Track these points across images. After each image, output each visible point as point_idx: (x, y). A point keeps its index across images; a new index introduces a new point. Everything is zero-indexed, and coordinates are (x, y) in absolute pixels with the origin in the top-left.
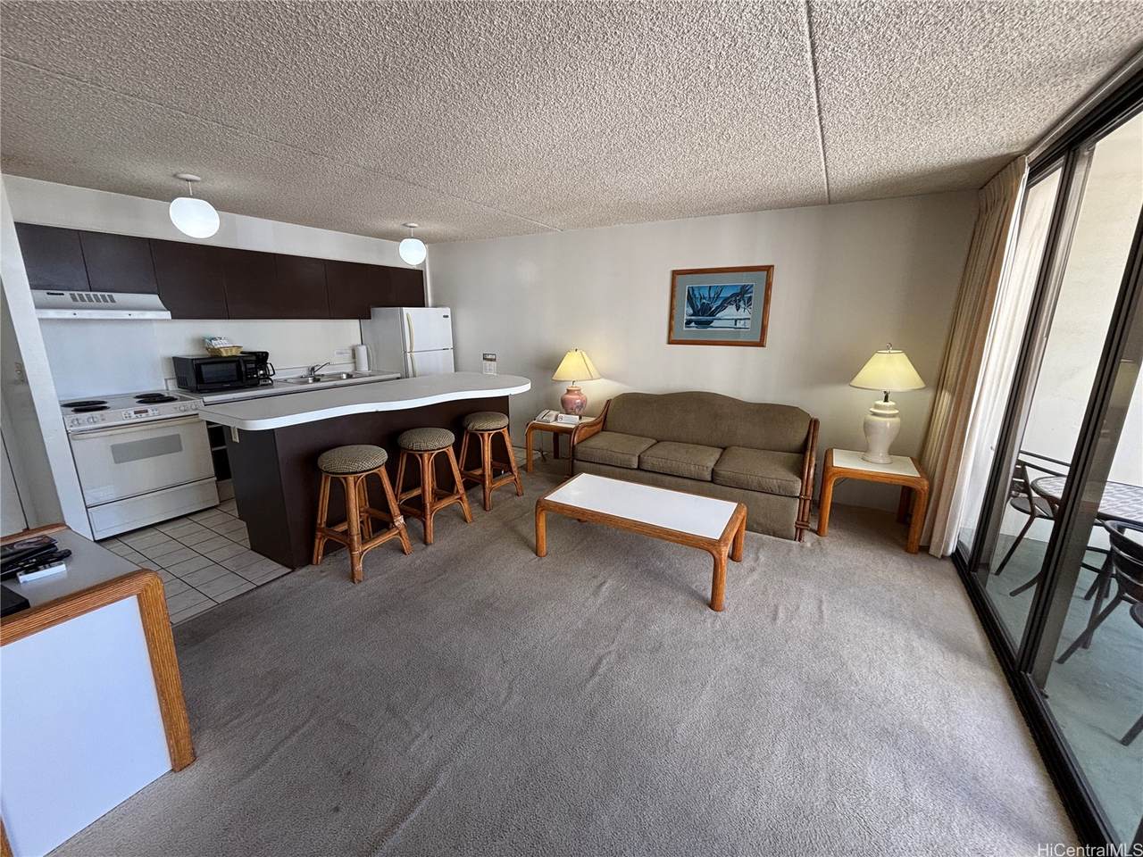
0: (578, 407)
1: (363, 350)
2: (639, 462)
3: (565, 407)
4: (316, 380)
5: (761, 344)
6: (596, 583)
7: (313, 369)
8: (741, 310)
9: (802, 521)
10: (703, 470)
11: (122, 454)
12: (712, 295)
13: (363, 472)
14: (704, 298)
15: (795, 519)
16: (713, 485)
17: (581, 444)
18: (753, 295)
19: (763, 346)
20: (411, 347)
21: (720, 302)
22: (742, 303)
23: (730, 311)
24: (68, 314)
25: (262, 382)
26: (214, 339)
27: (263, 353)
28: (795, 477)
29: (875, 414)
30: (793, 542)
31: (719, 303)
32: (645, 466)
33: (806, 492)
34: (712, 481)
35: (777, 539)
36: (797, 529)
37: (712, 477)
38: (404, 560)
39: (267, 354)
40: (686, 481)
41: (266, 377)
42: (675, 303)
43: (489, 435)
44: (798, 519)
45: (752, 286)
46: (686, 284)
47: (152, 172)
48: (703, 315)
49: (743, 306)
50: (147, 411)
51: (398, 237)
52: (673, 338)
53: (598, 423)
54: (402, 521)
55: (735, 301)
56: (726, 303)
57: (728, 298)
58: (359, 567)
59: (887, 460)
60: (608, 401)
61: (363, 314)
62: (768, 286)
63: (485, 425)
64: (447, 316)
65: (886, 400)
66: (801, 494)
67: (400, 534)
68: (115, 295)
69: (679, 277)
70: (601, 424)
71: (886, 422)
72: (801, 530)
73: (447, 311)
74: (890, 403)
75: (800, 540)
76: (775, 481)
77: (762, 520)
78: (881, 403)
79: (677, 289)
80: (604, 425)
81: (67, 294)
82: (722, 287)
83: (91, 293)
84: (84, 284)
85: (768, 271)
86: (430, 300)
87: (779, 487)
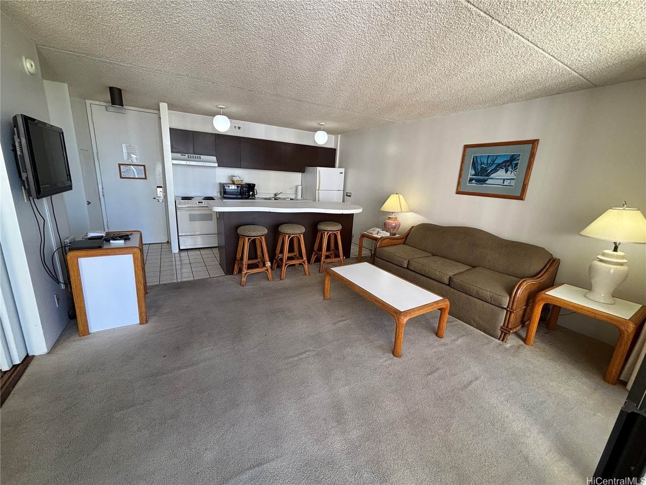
0: (392, 228)
1: (300, 188)
2: (408, 264)
3: (385, 227)
4: (275, 199)
5: (521, 198)
6: (340, 319)
7: (276, 194)
8: (509, 172)
9: (507, 327)
10: (444, 276)
11: (192, 218)
12: (489, 162)
13: (252, 236)
14: (484, 164)
15: (502, 324)
16: (448, 287)
17: (381, 248)
18: (519, 162)
19: (522, 200)
20: (319, 188)
21: (495, 166)
22: (510, 168)
23: (501, 173)
24: (184, 163)
25: (251, 197)
26: (235, 176)
27: (253, 184)
28: (506, 293)
29: (601, 261)
30: (497, 340)
31: (493, 167)
32: (410, 267)
33: (512, 307)
34: (449, 285)
35: (485, 334)
36: (502, 332)
37: (449, 283)
38: (267, 283)
39: (255, 185)
40: (432, 281)
41: (253, 195)
42: (464, 167)
43: (328, 233)
44: (504, 325)
45: (520, 155)
46: (472, 153)
47: (209, 106)
48: (481, 176)
49: (511, 170)
50: (202, 202)
51: (315, 130)
52: (461, 190)
53: (402, 238)
54: (270, 264)
55: (505, 166)
56: (499, 167)
57: (501, 164)
58: (244, 279)
59: (610, 301)
60: (413, 227)
61: (301, 170)
62: (532, 155)
63: (329, 228)
64: (342, 173)
65: (616, 249)
66: (508, 307)
67: (267, 270)
68: (201, 156)
69: (468, 149)
70: (404, 240)
71: (610, 269)
72: (505, 334)
73: (343, 170)
74: (619, 253)
75: (502, 341)
76: (489, 293)
77: (477, 319)
78: (610, 252)
79: (466, 157)
80: (405, 241)
81: (187, 155)
82: (497, 156)
83: (194, 155)
84: (192, 151)
85: (533, 143)
86: (337, 164)
87: (491, 298)
